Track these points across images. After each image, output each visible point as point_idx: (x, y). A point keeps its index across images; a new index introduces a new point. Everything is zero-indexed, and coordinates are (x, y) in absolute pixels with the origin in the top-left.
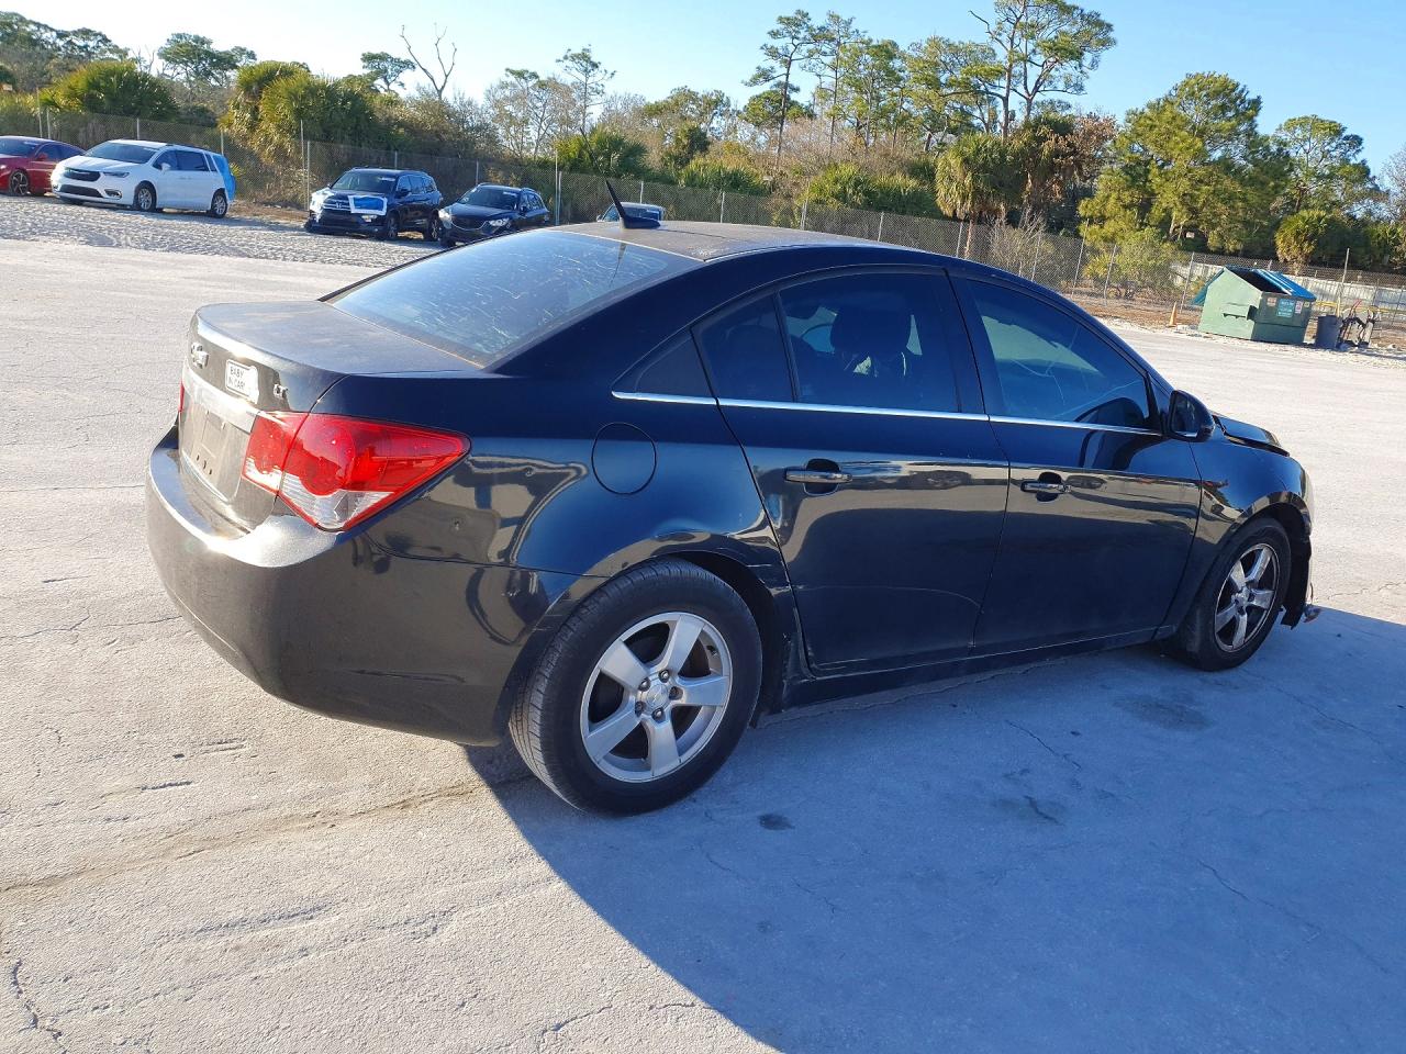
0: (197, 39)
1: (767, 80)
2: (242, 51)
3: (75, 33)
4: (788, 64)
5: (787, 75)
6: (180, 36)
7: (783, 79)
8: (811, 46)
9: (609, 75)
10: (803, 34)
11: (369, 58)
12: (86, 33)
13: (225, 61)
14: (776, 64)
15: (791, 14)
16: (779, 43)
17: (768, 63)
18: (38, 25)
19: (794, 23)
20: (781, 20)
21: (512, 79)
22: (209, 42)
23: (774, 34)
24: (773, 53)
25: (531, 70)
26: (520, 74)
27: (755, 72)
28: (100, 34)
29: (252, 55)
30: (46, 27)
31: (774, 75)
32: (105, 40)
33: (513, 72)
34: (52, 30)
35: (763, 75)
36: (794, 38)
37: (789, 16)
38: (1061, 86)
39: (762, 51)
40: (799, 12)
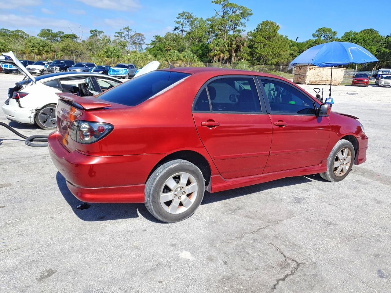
0: (48, 30)
1: (178, 29)
2: (60, 32)
3: (15, 31)
5: (183, 28)
6: (43, 30)
7: (182, 29)
8: (188, 20)
11: (92, 31)
12: (18, 31)
13: (56, 35)
15: (181, 12)
17: (177, 25)
18: (6, 30)
19: (182, 15)
20: (179, 14)
22: (51, 31)
23: (178, 18)
24: (177, 23)
27: (174, 28)
28: (22, 31)
29: (63, 33)
32: (23, 32)
34: (9, 31)
35: (176, 28)
36: (183, 18)
37: (181, 13)
38: (241, 26)
39: (175, 22)
40: (183, 12)
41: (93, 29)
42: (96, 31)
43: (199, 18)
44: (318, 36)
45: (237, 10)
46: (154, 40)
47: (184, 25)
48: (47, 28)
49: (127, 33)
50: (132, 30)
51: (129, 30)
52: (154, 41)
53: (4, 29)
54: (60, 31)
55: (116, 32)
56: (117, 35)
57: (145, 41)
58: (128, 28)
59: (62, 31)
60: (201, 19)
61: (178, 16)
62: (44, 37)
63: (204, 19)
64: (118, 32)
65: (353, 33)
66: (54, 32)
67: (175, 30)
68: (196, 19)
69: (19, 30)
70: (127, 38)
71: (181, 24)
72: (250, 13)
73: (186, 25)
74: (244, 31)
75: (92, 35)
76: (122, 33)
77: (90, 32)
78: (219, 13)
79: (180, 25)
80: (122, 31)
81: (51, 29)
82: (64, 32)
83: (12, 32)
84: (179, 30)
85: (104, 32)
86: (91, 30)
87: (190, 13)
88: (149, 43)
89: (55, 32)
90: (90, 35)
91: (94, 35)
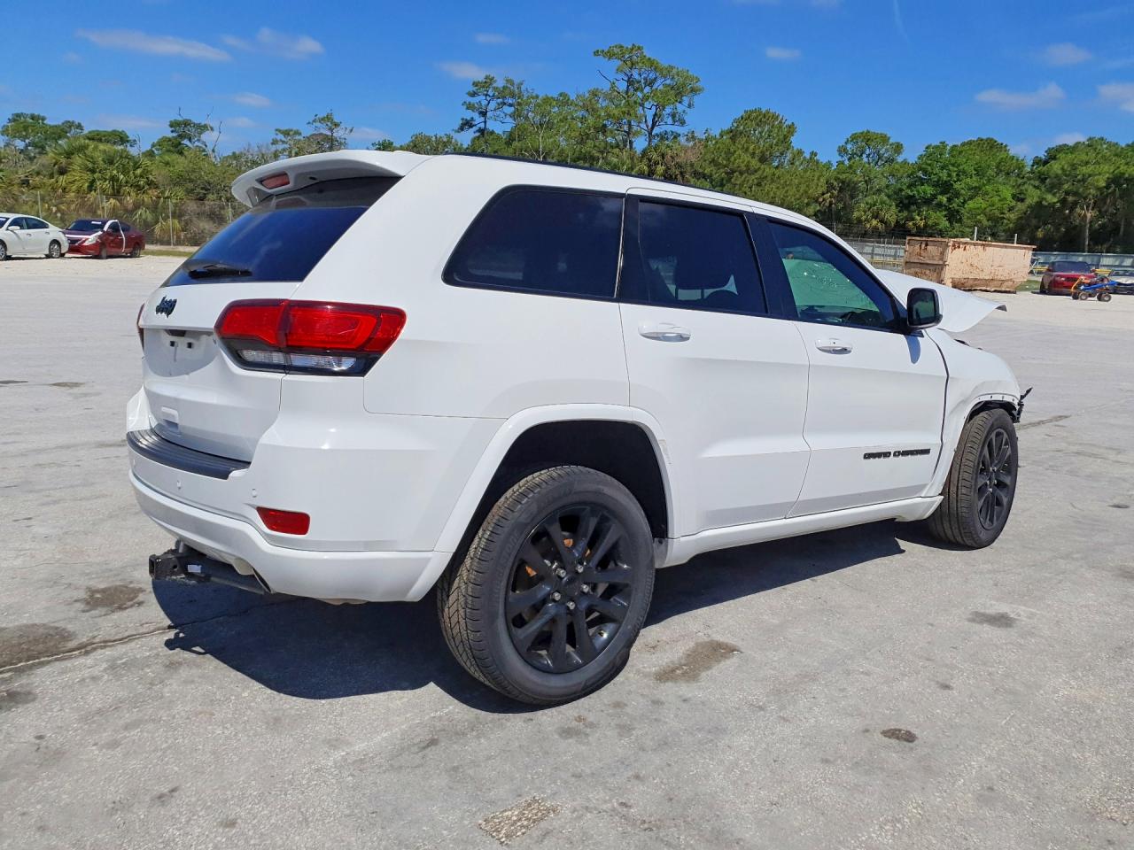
0: (33, 117)
1: (471, 126)
2: (70, 125)
4: (484, 114)
5: (485, 122)
6: (18, 115)
7: (482, 125)
8: (500, 100)
9: (348, 131)
10: (490, 92)
11: (174, 124)
13: (56, 134)
14: (476, 116)
15: (481, 78)
16: (474, 100)
17: (468, 115)
19: (483, 86)
20: (475, 84)
21: (281, 137)
22: (43, 119)
23: (473, 94)
24: (470, 107)
25: (295, 129)
26: (286, 133)
27: (461, 122)
29: (79, 126)
31: (475, 123)
33: (280, 131)
35: (467, 124)
36: (486, 95)
37: (480, 80)
38: (670, 120)
39: (465, 107)
40: (487, 77)
41: (181, 119)
42: (186, 123)
43: (541, 96)
45: (657, 79)
47: (490, 114)
48: (29, 112)
54: (71, 120)
59: (76, 122)
61: (472, 88)
62: (23, 138)
66: (52, 123)
67: (462, 129)
71: (481, 113)
72: (697, 85)
75: (175, 135)
77: (171, 126)
81: (42, 115)
82: (83, 124)
84: (475, 129)
90: (169, 134)
91: (182, 134)
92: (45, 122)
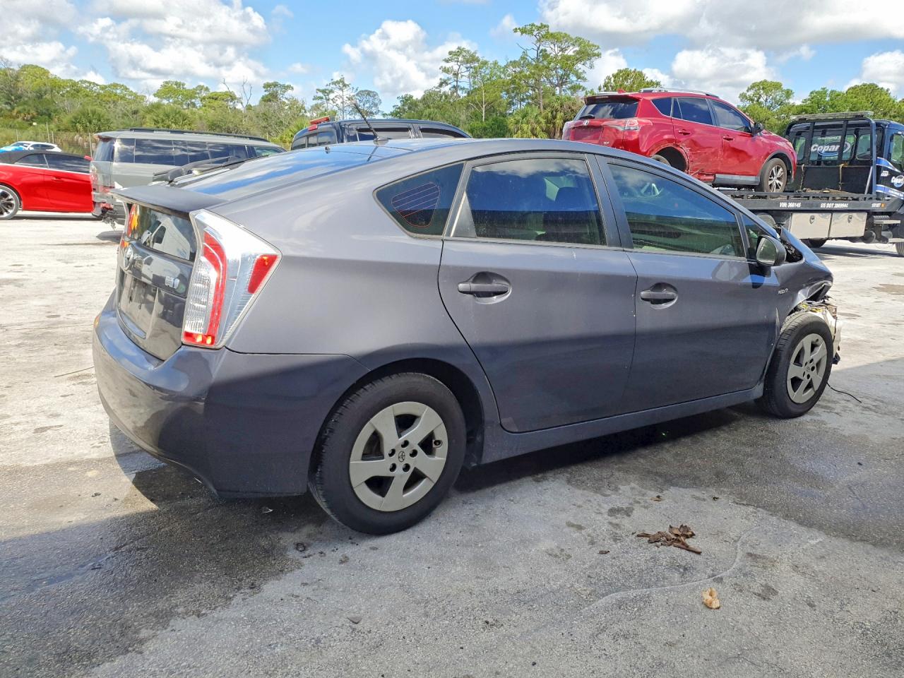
0: (176, 84)
1: (447, 84)
2: (201, 88)
3: (109, 86)
4: (456, 75)
5: (457, 81)
6: (167, 83)
7: (455, 83)
8: (467, 65)
10: (460, 59)
11: (267, 86)
12: (116, 86)
13: (191, 95)
16: (448, 65)
17: (444, 76)
18: (90, 83)
19: (454, 55)
20: (451, 53)
22: (184, 84)
23: (447, 61)
24: (446, 70)
27: (439, 81)
28: (122, 85)
29: (207, 89)
30: (94, 83)
31: (449, 82)
32: (126, 89)
34: (97, 85)
35: (444, 83)
36: (458, 61)
37: (454, 50)
38: (574, 78)
39: (441, 70)
40: (459, 48)
41: (271, 81)
42: (275, 85)
43: (491, 62)
44: (752, 100)
45: (569, 46)
46: (399, 105)
47: (460, 75)
48: (173, 81)
49: (341, 93)
50: (351, 87)
51: (345, 85)
52: (399, 108)
53: (86, 82)
54: (202, 85)
55: (318, 90)
56: (320, 94)
57: (381, 108)
58: (342, 81)
59: (205, 87)
60: (496, 63)
61: (448, 56)
62: (168, 98)
63: (502, 63)
64: (322, 88)
65: (828, 92)
66: (187, 88)
67: (441, 85)
68: (485, 63)
69: (118, 85)
70: (339, 102)
71: (454, 74)
72: (596, 52)
73: (462, 76)
74: (584, 89)
75: (267, 93)
76: (331, 91)
77: (264, 87)
78: (529, 53)
79: (451, 76)
80: (330, 88)
81: (182, 82)
82: (209, 88)
83: (103, 88)
84: (449, 86)
85: (293, 88)
86: (265, 82)
87: (473, 51)
88: (388, 112)
89: (191, 88)
90: (263, 93)
91: (272, 94)
92: (185, 87)
